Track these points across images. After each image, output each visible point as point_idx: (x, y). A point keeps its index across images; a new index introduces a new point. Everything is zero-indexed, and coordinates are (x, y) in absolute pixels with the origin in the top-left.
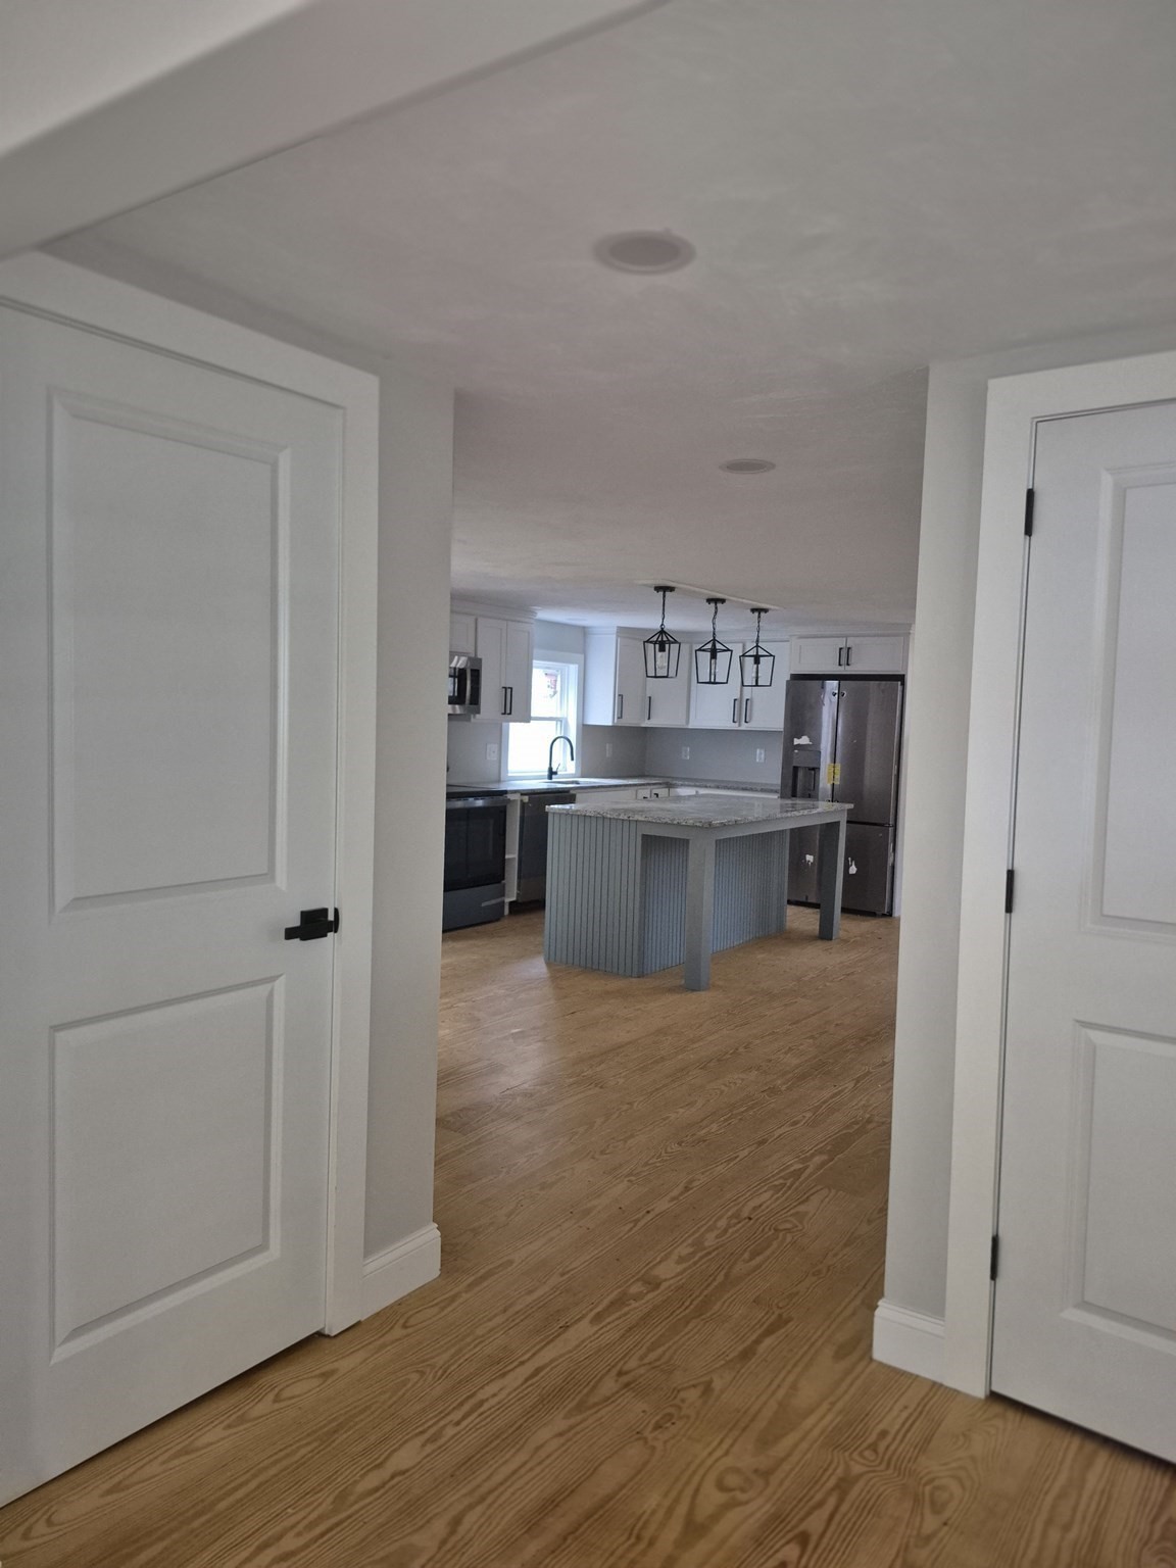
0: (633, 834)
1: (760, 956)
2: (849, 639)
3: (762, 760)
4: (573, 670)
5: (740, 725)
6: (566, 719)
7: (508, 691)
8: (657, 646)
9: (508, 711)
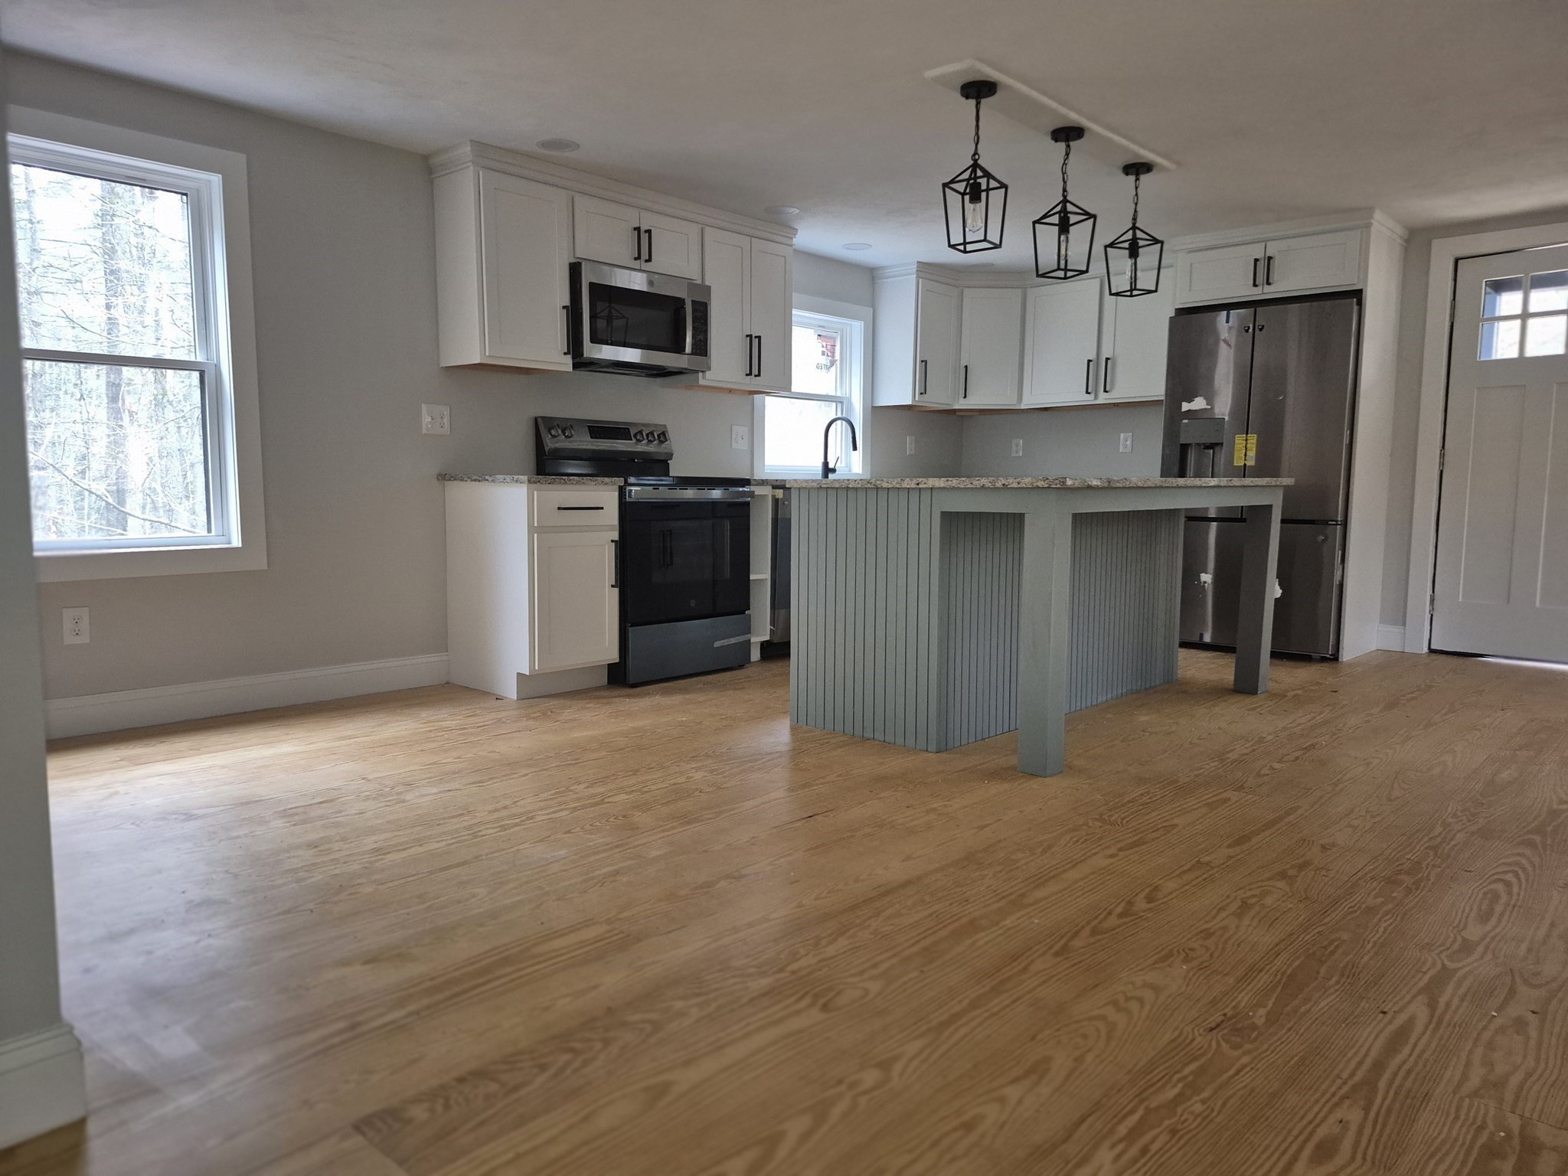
0: (925, 511)
1: (1143, 719)
2: (1269, 244)
3: (1129, 450)
4: (856, 329)
5: (1096, 397)
6: (849, 400)
7: (754, 342)
8: (967, 198)
9: (755, 371)
